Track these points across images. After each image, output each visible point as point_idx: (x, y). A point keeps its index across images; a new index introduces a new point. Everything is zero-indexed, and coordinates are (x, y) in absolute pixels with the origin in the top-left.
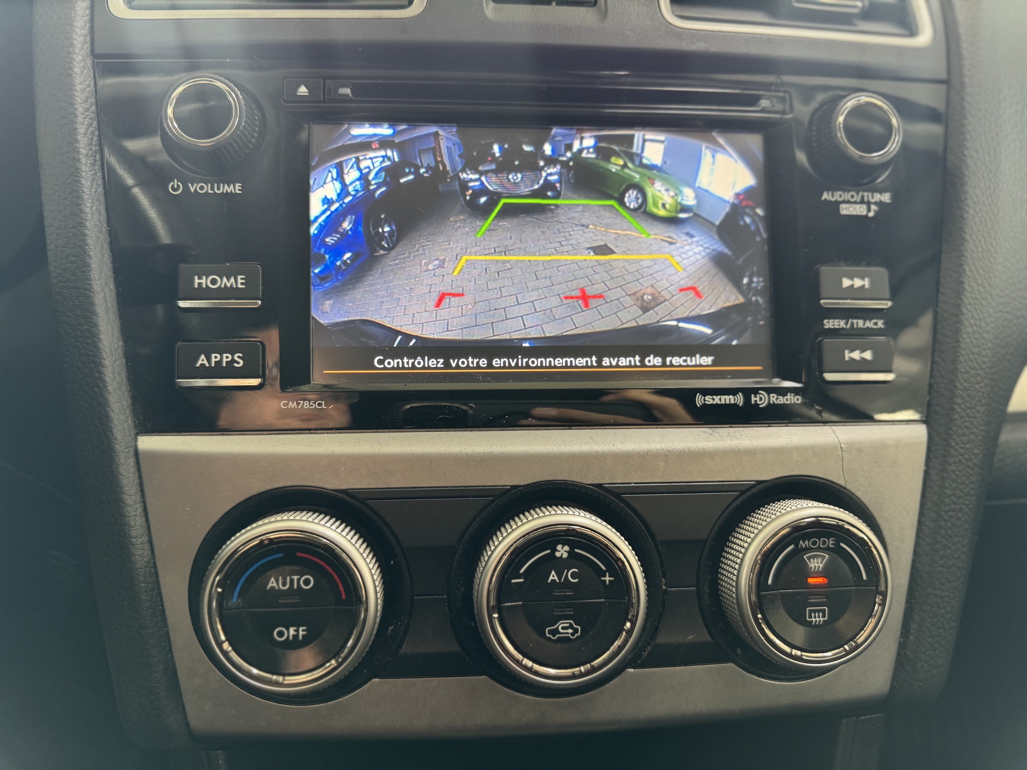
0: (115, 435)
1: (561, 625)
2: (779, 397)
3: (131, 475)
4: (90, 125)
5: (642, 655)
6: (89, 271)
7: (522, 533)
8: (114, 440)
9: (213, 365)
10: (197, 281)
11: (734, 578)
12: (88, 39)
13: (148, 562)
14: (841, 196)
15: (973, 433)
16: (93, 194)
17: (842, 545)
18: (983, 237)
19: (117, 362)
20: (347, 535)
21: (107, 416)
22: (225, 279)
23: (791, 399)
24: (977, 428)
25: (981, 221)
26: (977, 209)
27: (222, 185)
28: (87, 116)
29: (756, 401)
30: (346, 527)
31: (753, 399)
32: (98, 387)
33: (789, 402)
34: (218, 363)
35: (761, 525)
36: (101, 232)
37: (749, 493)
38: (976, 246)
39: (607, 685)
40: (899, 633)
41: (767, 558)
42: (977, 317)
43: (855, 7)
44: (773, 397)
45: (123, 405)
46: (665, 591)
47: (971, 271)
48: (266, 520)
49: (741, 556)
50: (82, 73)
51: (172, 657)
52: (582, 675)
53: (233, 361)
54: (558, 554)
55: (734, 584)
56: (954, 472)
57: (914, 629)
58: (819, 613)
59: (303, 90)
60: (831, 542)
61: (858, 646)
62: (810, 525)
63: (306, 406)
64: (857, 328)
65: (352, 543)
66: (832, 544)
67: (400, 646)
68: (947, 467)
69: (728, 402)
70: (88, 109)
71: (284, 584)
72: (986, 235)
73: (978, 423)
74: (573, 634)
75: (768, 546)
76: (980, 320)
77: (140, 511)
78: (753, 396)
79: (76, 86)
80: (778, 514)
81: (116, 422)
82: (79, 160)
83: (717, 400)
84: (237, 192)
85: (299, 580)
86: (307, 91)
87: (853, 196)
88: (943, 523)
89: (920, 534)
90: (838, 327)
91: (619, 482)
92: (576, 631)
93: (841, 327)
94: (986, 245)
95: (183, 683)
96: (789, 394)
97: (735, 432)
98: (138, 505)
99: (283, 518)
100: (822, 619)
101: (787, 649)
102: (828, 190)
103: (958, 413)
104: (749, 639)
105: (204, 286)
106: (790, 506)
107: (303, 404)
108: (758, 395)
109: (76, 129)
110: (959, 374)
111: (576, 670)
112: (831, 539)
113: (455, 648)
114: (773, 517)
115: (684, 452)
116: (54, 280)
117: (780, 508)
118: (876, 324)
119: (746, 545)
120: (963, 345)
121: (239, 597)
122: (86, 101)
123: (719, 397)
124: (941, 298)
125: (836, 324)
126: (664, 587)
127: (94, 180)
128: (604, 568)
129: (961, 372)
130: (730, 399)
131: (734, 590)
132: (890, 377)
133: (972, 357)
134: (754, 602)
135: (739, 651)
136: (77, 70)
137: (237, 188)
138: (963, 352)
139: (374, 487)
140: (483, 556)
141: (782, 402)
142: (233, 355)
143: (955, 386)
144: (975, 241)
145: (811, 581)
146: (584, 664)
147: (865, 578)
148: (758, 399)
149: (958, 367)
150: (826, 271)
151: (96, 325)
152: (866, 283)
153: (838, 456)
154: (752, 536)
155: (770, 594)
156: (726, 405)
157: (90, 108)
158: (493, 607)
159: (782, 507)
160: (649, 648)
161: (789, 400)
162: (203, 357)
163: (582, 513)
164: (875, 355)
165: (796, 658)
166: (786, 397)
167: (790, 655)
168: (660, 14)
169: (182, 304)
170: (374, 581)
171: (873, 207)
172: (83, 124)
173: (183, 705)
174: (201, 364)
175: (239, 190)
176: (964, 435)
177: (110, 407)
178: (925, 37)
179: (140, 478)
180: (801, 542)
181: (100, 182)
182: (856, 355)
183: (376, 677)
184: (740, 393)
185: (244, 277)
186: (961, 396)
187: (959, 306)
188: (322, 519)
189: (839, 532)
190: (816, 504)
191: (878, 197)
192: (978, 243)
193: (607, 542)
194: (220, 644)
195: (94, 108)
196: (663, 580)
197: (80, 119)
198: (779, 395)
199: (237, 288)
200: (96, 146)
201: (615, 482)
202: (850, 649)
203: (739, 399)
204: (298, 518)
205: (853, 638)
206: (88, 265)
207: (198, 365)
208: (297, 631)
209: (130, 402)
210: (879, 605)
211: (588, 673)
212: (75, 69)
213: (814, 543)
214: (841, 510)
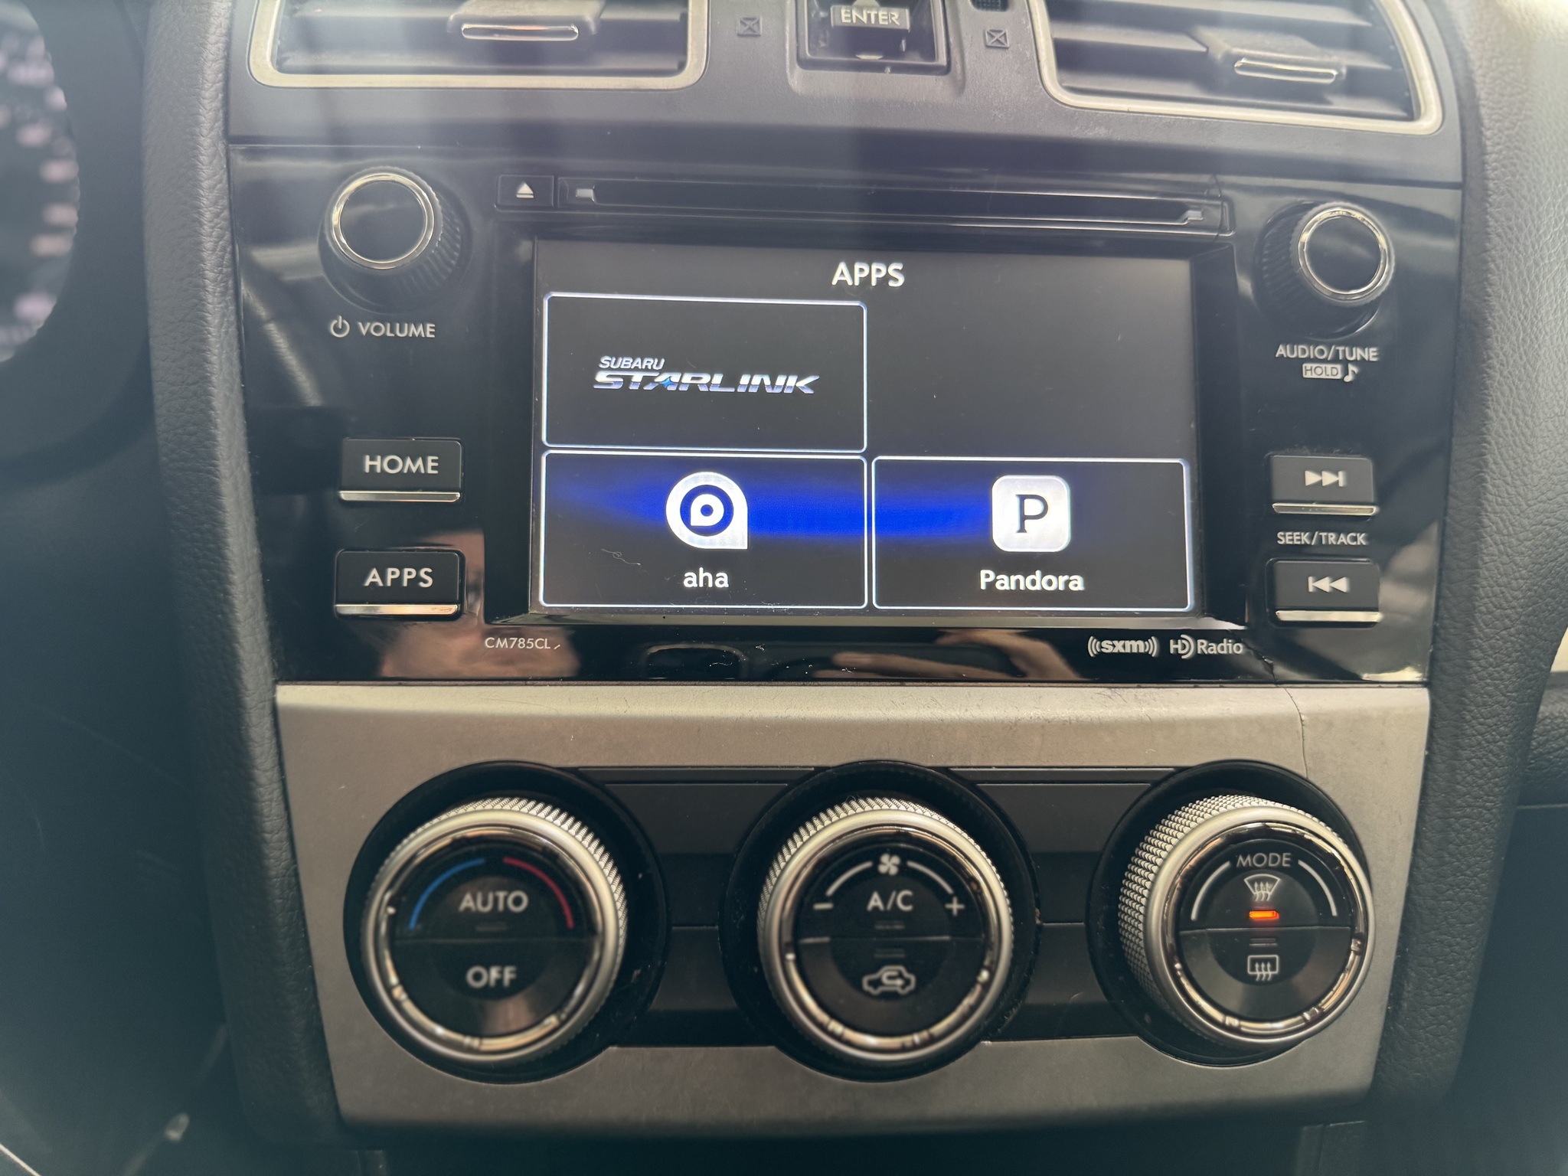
0: (245, 683)
1: (885, 974)
2: (1210, 644)
3: (266, 741)
4: (220, 237)
5: (1004, 1020)
6: (215, 446)
7: (830, 836)
8: (243, 690)
9: (389, 584)
10: (368, 463)
11: (1142, 909)
12: (221, 114)
13: (287, 868)
14: (1304, 352)
15: (1498, 703)
16: (223, 335)
17: (1302, 864)
18: (1514, 413)
19: (250, 578)
20: (577, 833)
21: (235, 656)
22: (409, 461)
23: (1228, 647)
24: (1504, 695)
25: (1511, 390)
26: (1506, 373)
27: (406, 325)
28: (217, 224)
29: (1177, 649)
30: (575, 822)
31: (1173, 646)
32: (223, 613)
33: (1225, 652)
34: (397, 582)
35: (1182, 832)
36: (232, 392)
37: (1164, 786)
38: (1504, 428)
39: (952, 1065)
40: (1386, 998)
41: (1191, 879)
42: (1505, 532)
43: (1329, 76)
44: (1202, 644)
45: (257, 640)
46: (1040, 927)
47: (1496, 463)
48: (461, 810)
49: (1151, 876)
50: (211, 163)
51: (318, 1008)
52: (915, 1047)
53: (418, 579)
54: (883, 869)
55: (1141, 918)
56: (1469, 759)
57: (1409, 992)
58: (1266, 964)
59: (525, 191)
60: (1285, 859)
61: (1323, 1015)
62: (1254, 833)
63: (521, 645)
64: (1327, 545)
65: (583, 846)
66: (1287, 862)
67: (650, 998)
68: (1460, 751)
69: (1135, 650)
70: (217, 215)
71: (485, 903)
72: (1519, 411)
73: (1506, 687)
74: (903, 987)
75: (1192, 863)
76: (1509, 535)
77: (277, 793)
78: (1172, 641)
79: (202, 181)
80: (1207, 816)
81: (246, 665)
82: (204, 287)
83: (1119, 647)
84: (429, 335)
85: (506, 899)
86: (531, 192)
87: (1322, 352)
88: (1453, 835)
89: (1419, 851)
90: (1299, 543)
91: (974, 764)
92: (907, 982)
93: (1303, 543)
94: (1519, 426)
95: (333, 1048)
96: (1225, 640)
97: (1145, 695)
98: (275, 786)
99: (486, 808)
100: (1270, 973)
101: (1218, 1016)
102: (1285, 343)
103: (1476, 672)
104: (1163, 1000)
105: (378, 470)
106: (1224, 805)
107: (517, 642)
108: (1179, 641)
109: (200, 243)
110: (1477, 615)
111: (907, 1040)
112: (1284, 854)
113: (730, 1003)
114: (1200, 820)
115: (1070, 723)
116: (165, 459)
117: (1210, 808)
118: (1355, 539)
119: (1159, 861)
120: (1484, 572)
121: (419, 920)
122: (215, 204)
123: (1122, 642)
124: (1452, 501)
125: (1296, 538)
126: (1038, 922)
127: (224, 315)
128: (949, 890)
129: (1480, 612)
130: (1138, 646)
131: (1141, 926)
132: (1375, 617)
133: (1496, 589)
134: (1171, 946)
135: (1147, 1018)
136: (204, 159)
137: (427, 331)
138: (1485, 583)
139: (617, 764)
140: (773, 869)
141: (1215, 652)
142: (418, 571)
143: (1472, 633)
144: (1502, 419)
145: (1254, 915)
146: (918, 1030)
147: (1334, 912)
148: (1179, 646)
149: (1477, 604)
150: (1282, 462)
151: (222, 524)
152: (1341, 478)
153: (1298, 732)
154: (1169, 847)
155: (1195, 935)
156: (1131, 654)
157: (221, 213)
158: (788, 944)
159: (1213, 806)
160: (1015, 1011)
161: (1225, 648)
162: (374, 572)
163: (920, 809)
164: (1351, 584)
165: (1230, 1029)
166: (1221, 645)
167: (1222, 1026)
168: (1041, 87)
169: (345, 495)
170: (614, 903)
171: (1352, 368)
172: (210, 236)
173: (331, 1078)
174: (372, 583)
175: (431, 333)
176: (1485, 704)
177: (238, 643)
178: (1429, 122)
179: (279, 745)
180: (1241, 858)
181: (233, 318)
182: (1325, 584)
183: (613, 1044)
184: (1153, 638)
185: (436, 458)
186: (1480, 648)
187: (1478, 514)
188: (541, 810)
189: (1297, 845)
190: (1263, 802)
191: (1358, 353)
192: (1506, 422)
193: (954, 852)
194: (389, 989)
195: (226, 213)
196: (1037, 910)
197: (206, 229)
198: (1210, 640)
199: (426, 474)
200: (228, 267)
201: (969, 764)
202: (1312, 1018)
203: (1152, 647)
204: (507, 807)
205: (1316, 1003)
206: (213, 438)
207: (367, 584)
208: (501, 972)
209: (266, 635)
210: (1356, 953)
211: (925, 1044)
212: (202, 158)
213: (1260, 860)
214: (1300, 812)
